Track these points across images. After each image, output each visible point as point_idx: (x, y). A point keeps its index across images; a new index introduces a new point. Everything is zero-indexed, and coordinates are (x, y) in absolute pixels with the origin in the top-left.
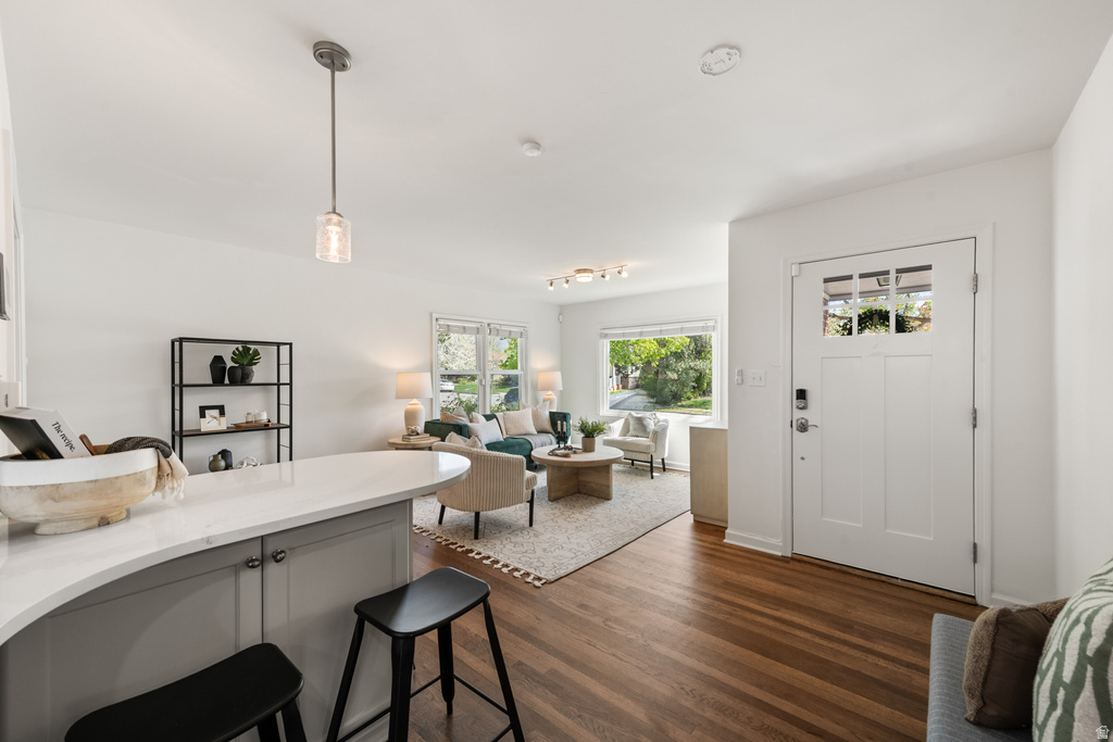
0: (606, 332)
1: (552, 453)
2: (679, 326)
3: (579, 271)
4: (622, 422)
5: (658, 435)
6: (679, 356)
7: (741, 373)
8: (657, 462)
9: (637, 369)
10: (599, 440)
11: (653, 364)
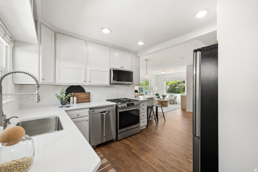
0: (165, 80)
1: (158, 99)
2: (179, 79)
3: (162, 71)
4: (169, 95)
5: (175, 98)
6: (179, 83)
7: (188, 87)
8: (175, 102)
9: (169, 86)
10: (165, 98)
11: (173, 85)
